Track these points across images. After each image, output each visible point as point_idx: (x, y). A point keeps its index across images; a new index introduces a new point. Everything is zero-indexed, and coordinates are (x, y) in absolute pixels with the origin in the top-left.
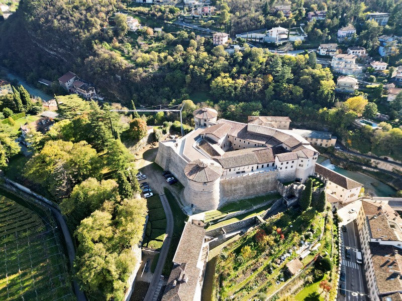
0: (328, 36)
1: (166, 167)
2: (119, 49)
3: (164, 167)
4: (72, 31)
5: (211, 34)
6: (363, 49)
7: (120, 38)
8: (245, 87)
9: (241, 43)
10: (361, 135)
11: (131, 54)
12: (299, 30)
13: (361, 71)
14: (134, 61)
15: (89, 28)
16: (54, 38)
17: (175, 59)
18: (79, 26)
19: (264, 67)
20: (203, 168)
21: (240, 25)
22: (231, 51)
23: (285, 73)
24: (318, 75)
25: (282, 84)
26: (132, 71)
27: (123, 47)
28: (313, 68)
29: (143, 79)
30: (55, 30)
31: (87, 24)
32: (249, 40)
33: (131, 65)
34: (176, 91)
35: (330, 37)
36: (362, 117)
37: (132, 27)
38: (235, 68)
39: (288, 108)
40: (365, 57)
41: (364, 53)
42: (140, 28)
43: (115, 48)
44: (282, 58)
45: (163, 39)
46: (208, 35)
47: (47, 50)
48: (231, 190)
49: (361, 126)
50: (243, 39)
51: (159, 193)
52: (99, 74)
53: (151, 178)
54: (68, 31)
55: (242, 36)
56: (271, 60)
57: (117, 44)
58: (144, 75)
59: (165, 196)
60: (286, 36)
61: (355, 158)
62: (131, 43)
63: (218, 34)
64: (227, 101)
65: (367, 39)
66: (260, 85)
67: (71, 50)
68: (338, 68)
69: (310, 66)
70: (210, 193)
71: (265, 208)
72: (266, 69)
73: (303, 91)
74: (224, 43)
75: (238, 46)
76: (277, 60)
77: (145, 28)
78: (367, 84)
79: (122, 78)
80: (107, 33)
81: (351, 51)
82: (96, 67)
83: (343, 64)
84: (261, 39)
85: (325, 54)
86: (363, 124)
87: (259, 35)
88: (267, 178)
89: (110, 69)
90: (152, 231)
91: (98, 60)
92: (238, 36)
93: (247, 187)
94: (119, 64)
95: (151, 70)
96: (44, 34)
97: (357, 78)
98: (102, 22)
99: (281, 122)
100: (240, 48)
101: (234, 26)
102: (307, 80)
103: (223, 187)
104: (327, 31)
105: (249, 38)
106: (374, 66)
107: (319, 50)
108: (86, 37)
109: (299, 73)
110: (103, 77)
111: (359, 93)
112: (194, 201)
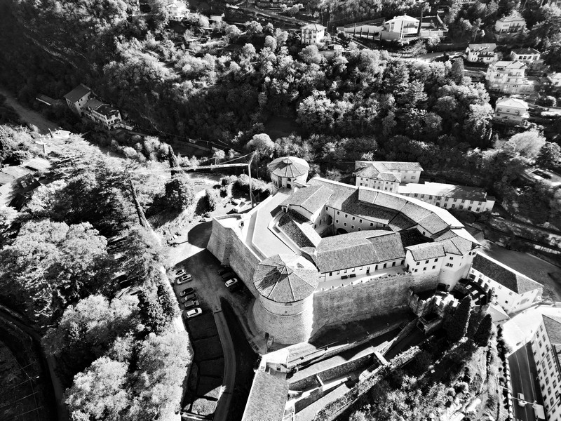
0: (481, 31)
1: (224, 260)
2: (156, 49)
3: (221, 259)
4: (84, 20)
5: (299, 26)
6: (535, 53)
7: (157, 32)
8: (351, 114)
9: (344, 42)
10: (534, 195)
11: (174, 58)
12: (436, 21)
13: (533, 89)
14: (179, 70)
15: (110, 17)
16: (56, 32)
17: (243, 67)
18: (95, 13)
19: (380, 81)
20: (286, 275)
21: (343, 12)
22: (329, 53)
23: (414, 92)
24: (466, 96)
25: (409, 109)
26: (175, 86)
27: (162, 47)
28: (457, 84)
29: (193, 99)
30: (58, 18)
31: (107, 9)
32: (358, 35)
33: (174, 76)
34: (244, 117)
35: (484, 33)
36: (534, 165)
37: (176, 14)
38: (335, 82)
39: (419, 147)
40: (538, 65)
41: (538, 59)
42: (189, 16)
43: (149, 49)
44: (409, 66)
45: (224, 33)
46: (293, 27)
47: (47, 50)
48: (331, 308)
49: (534, 181)
50: (348, 35)
51: (213, 307)
52: (125, 89)
53: (201, 280)
54: (78, 20)
55: (346, 29)
56: (391, 70)
57: (154, 42)
58: (195, 91)
59: (221, 314)
60: (415, 31)
61: (524, 231)
62: (174, 40)
63: (309, 26)
64: (322, 136)
65: (543, 36)
66: (374, 111)
67: (84, 51)
68: (496, 83)
69: (454, 80)
70: (296, 316)
71: (387, 337)
72: (384, 84)
73: (442, 121)
74: (318, 41)
75: (341, 46)
76: (401, 71)
77: (196, 15)
78: (542, 110)
79: (161, 96)
80: (137, 23)
81: (517, 56)
82: (121, 79)
83: (505, 77)
84: (376, 34)
85: (477, 60)
86: (539, 178)
87: (373, 29)
88: (392, 287)
89: (142, 82)
90: (199, 379)
91: (124, 67)
92: (339, 30)
93: (359, 302)
94: (155, 75)
95: (205, 85)
96: (41, 25)
97: (527, 101)
98: (130, 6)
99: (406, 171)
100: (343, 50)
101: (334, 12)
102: (448, 103)
103: (319, 303)
104: (480, 24)
105: (358, 33)
106: (554, 81)
107: (467, 54)
108: (105, 30)
109: (436, 91)
110: (132, 94)
111: (529, 124)
112: (269, 328)
